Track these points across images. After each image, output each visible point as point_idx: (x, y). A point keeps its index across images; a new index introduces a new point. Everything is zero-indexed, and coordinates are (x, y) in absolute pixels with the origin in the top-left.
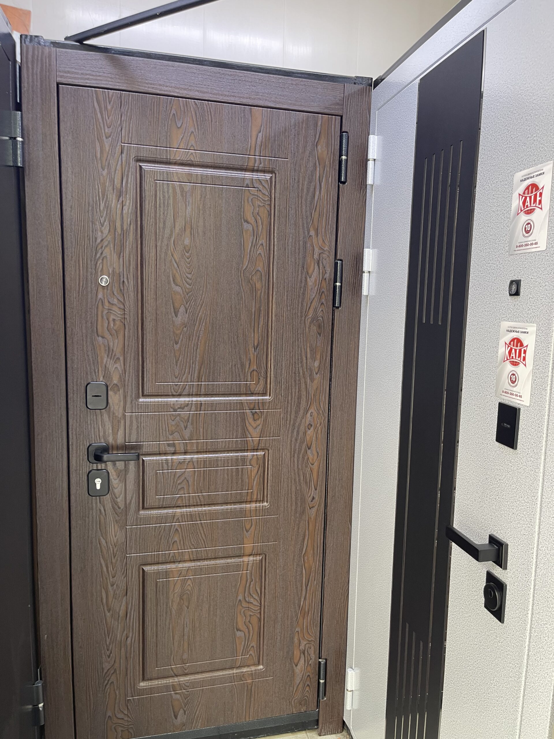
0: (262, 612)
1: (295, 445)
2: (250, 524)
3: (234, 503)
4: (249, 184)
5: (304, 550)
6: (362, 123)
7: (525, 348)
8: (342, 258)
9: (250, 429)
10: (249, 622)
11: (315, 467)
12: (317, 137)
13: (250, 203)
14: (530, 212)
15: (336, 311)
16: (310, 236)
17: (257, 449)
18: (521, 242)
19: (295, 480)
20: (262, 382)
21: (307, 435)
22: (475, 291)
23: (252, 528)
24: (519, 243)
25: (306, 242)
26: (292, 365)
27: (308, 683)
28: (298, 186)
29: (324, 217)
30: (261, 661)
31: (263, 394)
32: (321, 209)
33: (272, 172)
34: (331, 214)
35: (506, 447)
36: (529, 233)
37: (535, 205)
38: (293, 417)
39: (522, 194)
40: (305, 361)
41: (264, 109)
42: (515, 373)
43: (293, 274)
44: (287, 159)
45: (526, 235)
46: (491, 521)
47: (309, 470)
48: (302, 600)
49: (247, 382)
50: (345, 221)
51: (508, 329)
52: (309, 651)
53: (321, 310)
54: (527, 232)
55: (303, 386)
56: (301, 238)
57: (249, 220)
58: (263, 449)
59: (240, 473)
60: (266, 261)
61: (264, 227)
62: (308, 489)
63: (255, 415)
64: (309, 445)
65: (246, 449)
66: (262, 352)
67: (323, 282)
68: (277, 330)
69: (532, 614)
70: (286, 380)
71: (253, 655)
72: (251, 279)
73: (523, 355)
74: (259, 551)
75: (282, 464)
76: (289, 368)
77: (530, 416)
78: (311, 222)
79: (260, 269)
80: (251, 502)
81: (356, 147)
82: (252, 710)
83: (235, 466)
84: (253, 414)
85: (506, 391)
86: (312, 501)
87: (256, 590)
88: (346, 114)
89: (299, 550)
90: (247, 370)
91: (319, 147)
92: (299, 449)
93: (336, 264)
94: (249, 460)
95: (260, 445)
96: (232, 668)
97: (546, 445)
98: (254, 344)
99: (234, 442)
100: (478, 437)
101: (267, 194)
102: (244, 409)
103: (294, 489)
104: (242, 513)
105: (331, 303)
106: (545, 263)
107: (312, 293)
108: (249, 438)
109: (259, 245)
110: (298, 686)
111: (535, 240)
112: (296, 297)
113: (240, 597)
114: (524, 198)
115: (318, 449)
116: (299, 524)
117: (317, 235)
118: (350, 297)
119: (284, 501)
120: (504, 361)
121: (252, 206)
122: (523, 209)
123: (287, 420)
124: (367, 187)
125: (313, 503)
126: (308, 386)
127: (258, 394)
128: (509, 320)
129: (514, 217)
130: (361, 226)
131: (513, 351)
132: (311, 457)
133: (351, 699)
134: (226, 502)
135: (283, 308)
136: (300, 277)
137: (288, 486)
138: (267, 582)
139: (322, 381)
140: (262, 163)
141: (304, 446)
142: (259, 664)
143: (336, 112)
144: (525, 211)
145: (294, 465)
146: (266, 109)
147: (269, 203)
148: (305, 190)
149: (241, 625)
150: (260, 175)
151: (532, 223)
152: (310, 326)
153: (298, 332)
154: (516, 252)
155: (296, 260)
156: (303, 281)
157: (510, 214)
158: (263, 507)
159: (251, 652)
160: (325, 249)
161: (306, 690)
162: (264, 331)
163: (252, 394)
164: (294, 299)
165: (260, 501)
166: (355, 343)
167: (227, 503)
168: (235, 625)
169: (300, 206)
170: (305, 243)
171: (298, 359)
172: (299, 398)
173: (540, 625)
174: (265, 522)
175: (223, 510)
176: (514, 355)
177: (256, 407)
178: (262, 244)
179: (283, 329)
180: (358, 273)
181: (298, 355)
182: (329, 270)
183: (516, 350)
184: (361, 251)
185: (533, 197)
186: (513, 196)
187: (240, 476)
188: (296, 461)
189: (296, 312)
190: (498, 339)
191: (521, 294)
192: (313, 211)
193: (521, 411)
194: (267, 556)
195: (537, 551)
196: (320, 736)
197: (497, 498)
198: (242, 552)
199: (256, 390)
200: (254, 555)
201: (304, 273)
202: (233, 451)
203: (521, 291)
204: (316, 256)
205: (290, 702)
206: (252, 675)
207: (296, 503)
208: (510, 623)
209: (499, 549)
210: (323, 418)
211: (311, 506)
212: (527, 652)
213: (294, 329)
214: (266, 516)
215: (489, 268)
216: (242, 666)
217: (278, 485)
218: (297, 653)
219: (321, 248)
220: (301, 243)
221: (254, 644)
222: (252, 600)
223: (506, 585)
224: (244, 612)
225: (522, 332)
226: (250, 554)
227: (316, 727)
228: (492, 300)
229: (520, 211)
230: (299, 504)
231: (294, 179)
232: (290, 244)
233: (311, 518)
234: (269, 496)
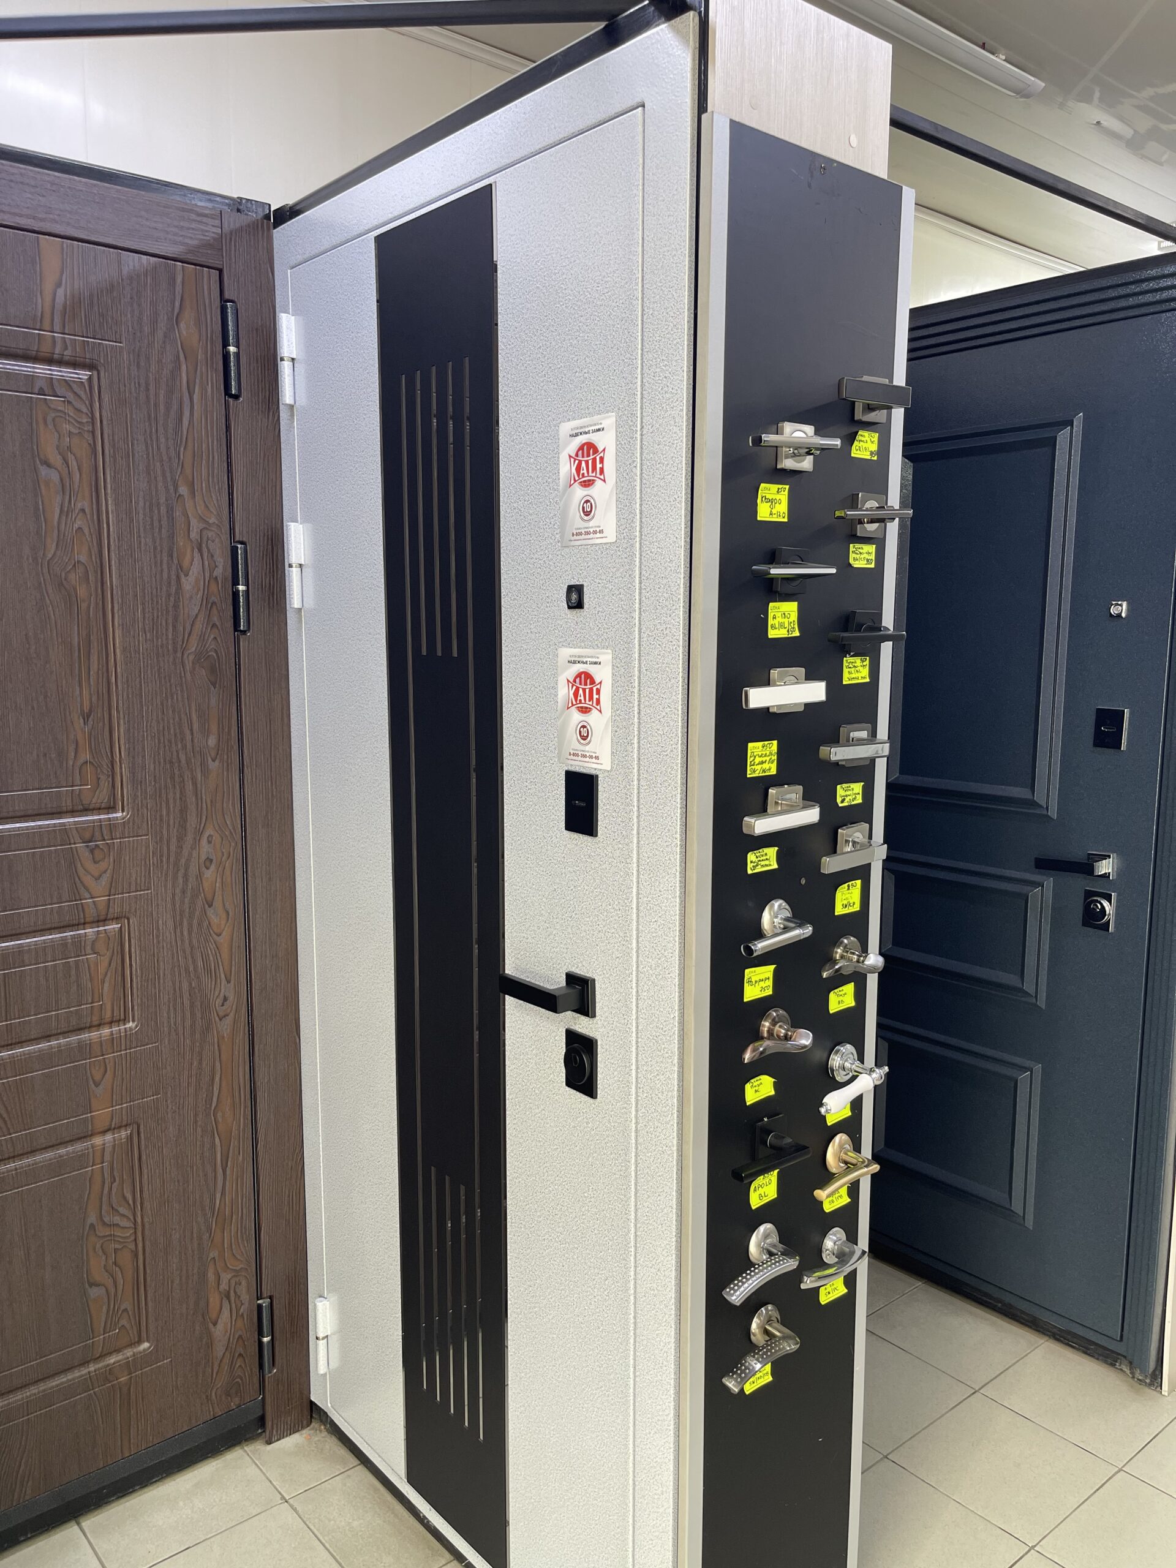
0: (140, 1238)
1: (182, 902)
2: (102, 1069)
3: (65, 1033)
4: (45, 389)
5: (215, 1099)
6: (261, 287)
7: (598, 686)
8: (244, 539)
9: (88, 880)
10: (115, 1263)
11: (224, 940)
12: (177, 304)
13: (51, 427)
14: (587, 484)
15: (242, 638)
16: (180, 495)
17: (105, 920)
18: (579, 529)
19: (187, 970)
20: (105, 784)
21: (204, 881)
22: (511, 602)
23: (107, 1076)
24: (576, 529)
25: (172, 508)
26: (165, 747)
27: (240, 1350)
28: (148, 397)
29: (204, 462)
30: (144, 1335)
31: (109, 808)
32: (196, 445)
33: (91, 367)
34: (216, 454)
35: (581, 836)
36: (589, 515)
37: (594, 474)
38: (173, 848)
39: (574, 456)
40: (188, 737)
41: (65, 240)
42: (585, 724)
43: (151, 568)
44: (120, 343)
45: (586, 518)
46: (566, 953)
47: (213, 946)
48: (218, 1196)
49: (72, 786)
50: (245, 470)
51: (570, 659)
52: (237, 1290)
53: (212, 636)
54: (587, 514)
55: (189, 786)
56: (162, 500)
57: (52, 460)
58: (117, 919)
59: (73, 972)
60: (95, 544)
61: (84, 476)
62: (213, 983)
63: (96, 852)
64: (209, 897)
65: (82, 921)
66: (101, 724)
67: (213, 587)
68: (128, 681)
69: (637, 1068)
70: (155, 777)
71: (128, 1326)
72: (65, 579)
73: (595, 696)
74: (124, 1118)
75: (159, 942)
76: (159, 754)
77: (613, 784)
78: (180, 470)
79: (83, 558)
80: (99, 1025)
81: (252, 331)
82: (133, 1431)
83: (62, 959)
84: (92, 851)
85: (575, 752)
86: (223, 1005)
87: (124, 1198)
88: (230, 267)
89: (206, 1101)
90: (71, 763)
91: (182, 325)
92: (190, 908)
93: (234, 551)
94: (89, 943)
95: (111, 910)
96: (85, 1363)
97: (638, 822)
98: (82, 710)
99: (55, 911)
100: (536, 830)
101: (85, 410)
102: (72, 841)
103: (185, 985)
104: (84, 1050)
105: (230, 624)
106: (617, 561)
107: (192, 607)
108: (86, 899)
109: (77, 512)
110: (221, 1361)
111: (599, 527)
112: (162, 614)
113: (92, 1219)
114: (577, 462)
115: (227, 905)
116: (200, 1054)
117: (193, 493)
118: (267, 612)
119: (168, 1013)
120: (568, 708)
121: (56, 433)
122: (577, 478)
123: (161, 856)
124: (280, 408)
125: (224, 1008)
126: (199, 786)
127: (99, 810)
128: (571, 645)
129: (565, 491)
130: (274, 479)
131: (581, 691)
132: (215, 920)
133: (326, 1352)
134: (48, 1033)
135: (136, 635)
136: (165, 575)
137: (174, 984)
138: (146, 1177)
139: (225, 773)
140: (69, 348)
141: (199, 903)
142: (140, 1342)
143: (211, 262)
144: (581, 482)
145: (182, 941)
146: (69, 241)
147: (90, 428)
148: (162, 407)
149: (98, 1275)
150: (65, 372)
151: (592, 501)
152: (194, 669)
153: (170, 681)
154: (573, 543)
155: (155, 543)
156: (173, 583)
157: (558, 485)
158: (126, 1032)
159: (124, 1322)
160: (211, 522)
161: (237, 1366)
162: (100, 681)
163: (86, 810)
164: (158, 617)
165: (120, 1020)
166: (282, 698)
167: (48, 1037)
168: (85, 1276)
169: (154, 437)
170: (170, 510)
171: (175, 735)
172: (184, 810)
173: (649, 1081)
174: (133, 1061)
175: (43, 1050)
176: (582, 698)
177: (97, 834)
178: (83, 510)
179: (140, 676)
180: (277, 567)
181: (174, 726)
182: (222, 560)
183: (584, 690)
184: (279, 526)
185: (590, 462)
186: (560, 456)
187: (73, 978)
188: (186, 933)
189: (164, 642)
190: (555, 676)
191: (586, 606)
192: (182, 449)
193: (599, 779)
194: (142, 1127)
195: (637, 976)
196: (270, 1444)
197: (574, 915)
198: (90, 1128)
199: (94, 801)
200: (114, 1129)
201: (174, 568)
202: (55, 928)
203: (585, 601)
204: (194, 535)
205: (207, 1396)
206: (129, 1366)
207: (193, 1014)
208: (606, 1094)
209: (583, 989)
210: (233, 844)
211: (221, 1014)
212: (634, 1126)
213: (163, 676)
214: (134, 1048)
215: (531, 566)
216: (105, 1355)
217: (155, 984)
218: (214, 1300)
219: (201, 519)
220: (163, 509)
221: (127, 1305)
222: (117, 1219)
223: (596, 1041)
224: (102, 1247)
225: (591, 663)
226: (106, 1128)
227: (260, 1431)
228: (542, 616)
229: (572, 482)
230: (199, 1015)
231: (139, 383)
232: (141, 512)
233: (223, 1037)
234: (136, 1008)
